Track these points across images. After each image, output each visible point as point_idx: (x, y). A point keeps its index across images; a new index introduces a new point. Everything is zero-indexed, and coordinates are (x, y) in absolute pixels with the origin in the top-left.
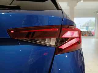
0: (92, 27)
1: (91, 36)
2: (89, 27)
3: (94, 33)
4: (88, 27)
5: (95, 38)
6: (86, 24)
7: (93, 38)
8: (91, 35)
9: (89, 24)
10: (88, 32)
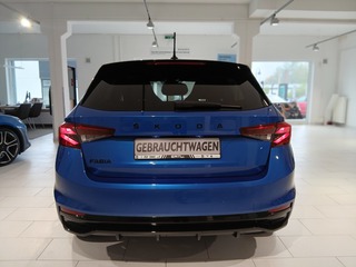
0: (298, 86)
1: (294, 118)
2: (289, 86)
3: (304, 107)
4: (286, 85)
5: (307, 124)
6: (281, 75)
7: (299, 124)
8: (296, 115)
9: (290, 73)
10: (287, 106)
